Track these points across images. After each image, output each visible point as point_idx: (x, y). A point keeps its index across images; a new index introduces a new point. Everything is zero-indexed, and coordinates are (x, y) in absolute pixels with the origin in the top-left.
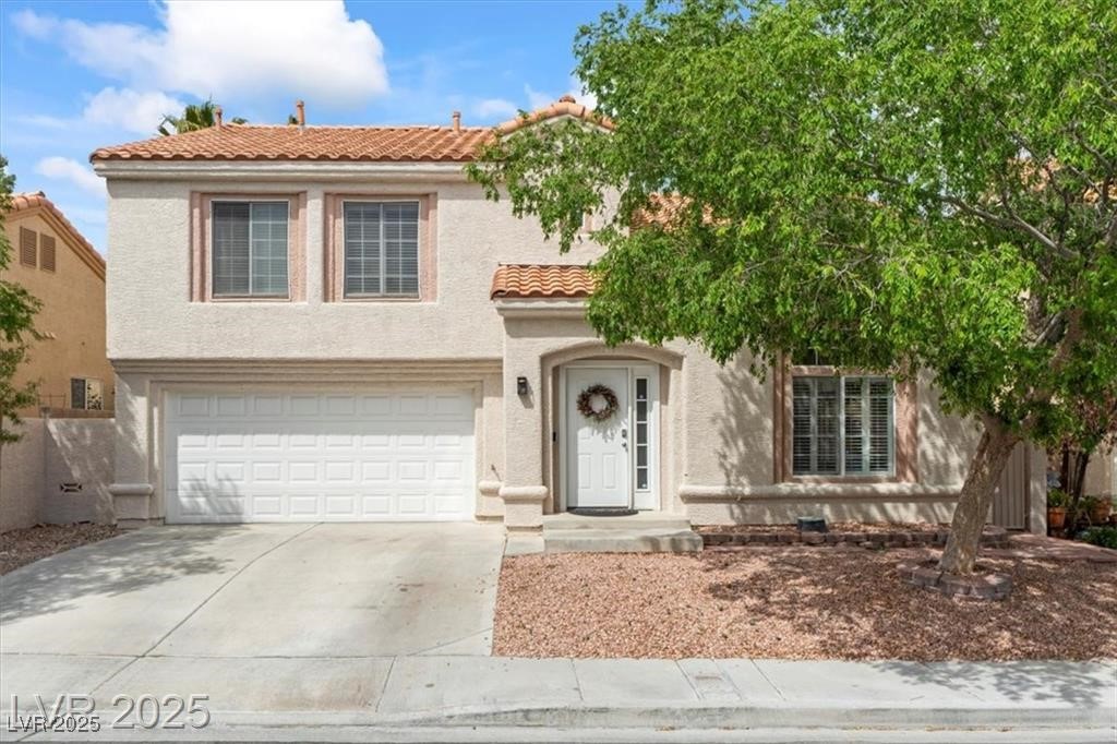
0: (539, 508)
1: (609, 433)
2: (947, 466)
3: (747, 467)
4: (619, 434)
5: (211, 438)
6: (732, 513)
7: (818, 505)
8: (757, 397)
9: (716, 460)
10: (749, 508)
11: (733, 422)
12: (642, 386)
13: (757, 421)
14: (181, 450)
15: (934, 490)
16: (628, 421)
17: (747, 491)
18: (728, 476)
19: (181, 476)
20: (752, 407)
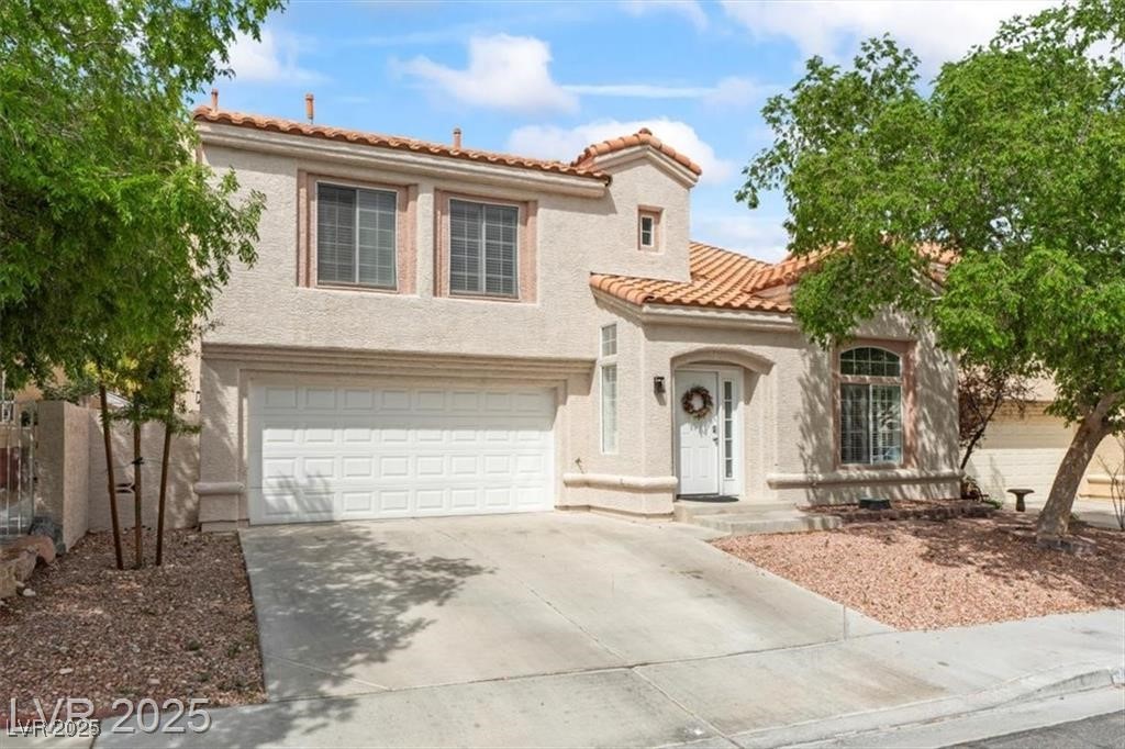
0: (670, 496)
1: (703, 428)
2: (937, 454)
3: (817, 458)
4: (710, 430)
5: (299, 432)
6: (808, 497)
7: (862, 488)
8: (824, 399)
9: (798, 451)
10: (820, 491)
11: (809, 419)
12: (728, 386)
13: (823, 419)
14: (265, 445)
15: (932, 474)
16: (718, 419)
17: (821, 477)
18: (805, 465)
19: (266, 473)
20: (821, 408)
